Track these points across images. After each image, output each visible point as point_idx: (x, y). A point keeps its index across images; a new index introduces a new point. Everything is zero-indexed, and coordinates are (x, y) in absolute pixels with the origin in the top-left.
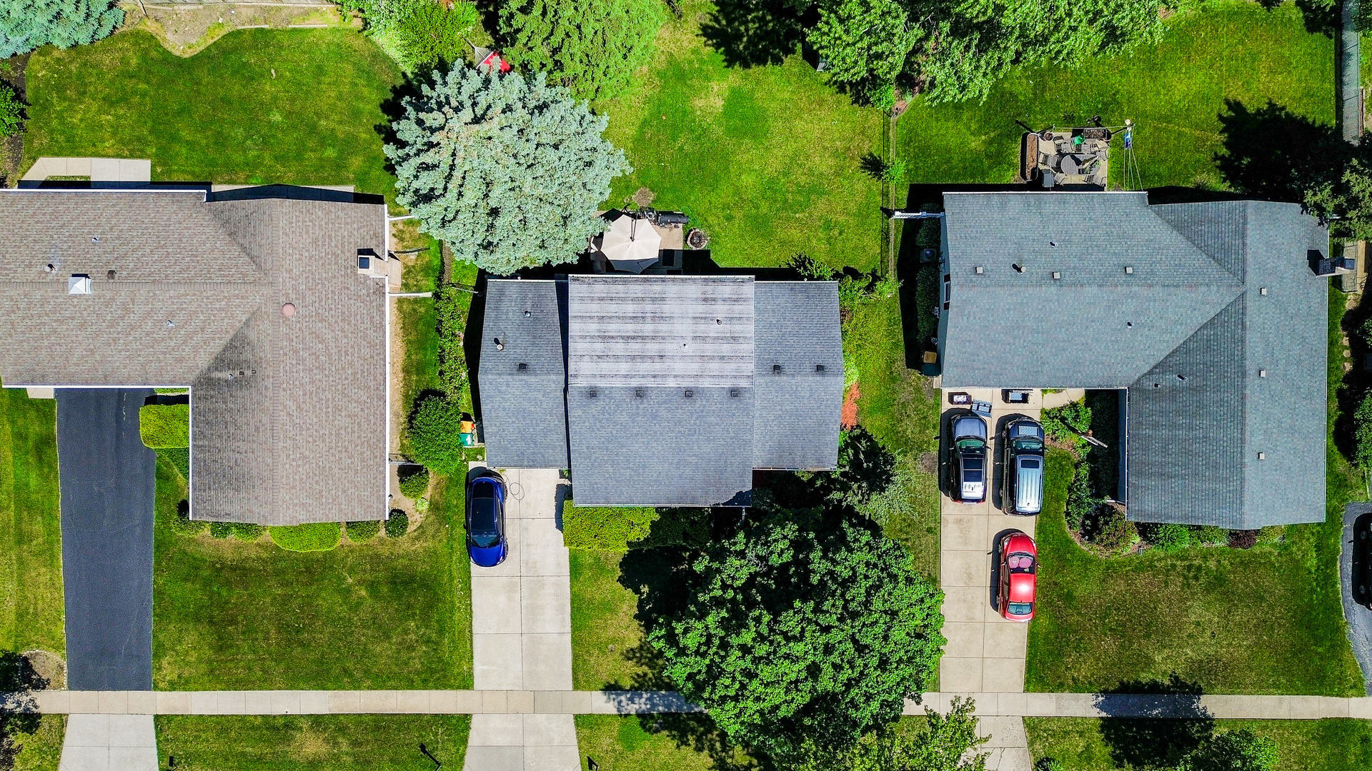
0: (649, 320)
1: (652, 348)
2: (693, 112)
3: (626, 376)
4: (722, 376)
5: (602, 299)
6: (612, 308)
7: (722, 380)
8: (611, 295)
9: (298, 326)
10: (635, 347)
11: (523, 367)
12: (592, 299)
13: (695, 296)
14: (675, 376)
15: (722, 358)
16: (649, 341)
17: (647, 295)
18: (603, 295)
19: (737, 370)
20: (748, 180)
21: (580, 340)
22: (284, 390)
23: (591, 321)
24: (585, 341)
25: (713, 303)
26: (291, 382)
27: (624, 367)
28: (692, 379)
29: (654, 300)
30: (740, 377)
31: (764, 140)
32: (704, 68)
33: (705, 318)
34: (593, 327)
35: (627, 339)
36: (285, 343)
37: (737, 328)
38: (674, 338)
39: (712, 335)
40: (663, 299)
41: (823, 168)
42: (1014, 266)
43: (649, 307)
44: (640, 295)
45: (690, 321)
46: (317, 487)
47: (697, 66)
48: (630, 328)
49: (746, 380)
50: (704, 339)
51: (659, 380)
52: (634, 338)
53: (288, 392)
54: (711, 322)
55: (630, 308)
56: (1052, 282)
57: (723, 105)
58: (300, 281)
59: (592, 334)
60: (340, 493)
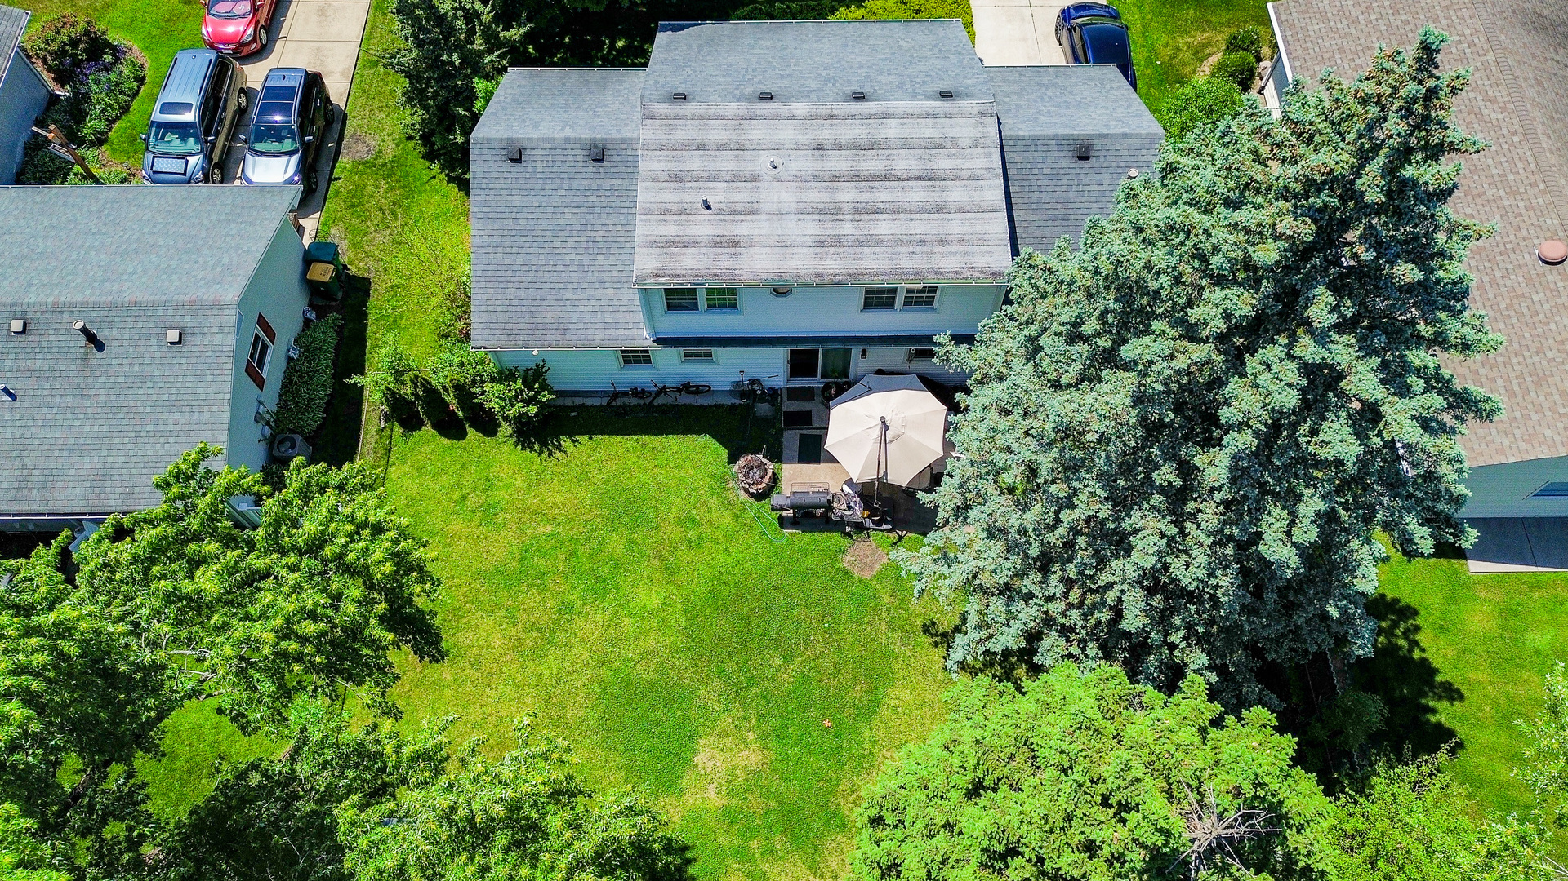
0: (846, 208)
1: (838, 162)
2: (764, 737)
3: (887, 116)
4: (702, 118)
5: (943, 242)
6: (920, 227)
7: (702, 112)
8: (925, 249)
9: (1524, 233)
10: (872, 163)
11: (1084, 154)
12: (962, 241)
13: (756, 250)
14: (792, 117)
15: (702, 147)
16: (845, 174)
17: (852, 250)
18: (940, 249)
19: (674, 128)
20: (649, 597)
21: (979, 172)
22: (1515, 133)
23: (961, 205)
24: (969, 172)
25: (718, 239)
26: (1505, 147)
27: (891, 130)
28: (759, 112)
29: (838, 242)
30: (667, 118)
31: (609, 677)
32: (738, 841)
33: (734, 212)
34: (956, 194)
35: (888, 176)
36: (1541, 201)
37: (670, 196)
38: (796, 178)
39: (722, 185)
40: (821, 244)
41: (486, 625)
42: (100, 347)
43: (847, 229)
44: (866, 250)
45: (764, 207)
46: (1404, 18)
47: (755, 844)
48: (883, 194)
49: (657, 112)
50: (736, 178)
51: (823, 111)
52: (875, 178)
53: (1505, 131)
54: (723, 206)
55: (885, 227)
56: (30, 314)
57: (695, 754)
58: (1547, 307)
59: (957, 183)
60: (1361, 17)
